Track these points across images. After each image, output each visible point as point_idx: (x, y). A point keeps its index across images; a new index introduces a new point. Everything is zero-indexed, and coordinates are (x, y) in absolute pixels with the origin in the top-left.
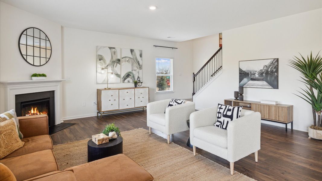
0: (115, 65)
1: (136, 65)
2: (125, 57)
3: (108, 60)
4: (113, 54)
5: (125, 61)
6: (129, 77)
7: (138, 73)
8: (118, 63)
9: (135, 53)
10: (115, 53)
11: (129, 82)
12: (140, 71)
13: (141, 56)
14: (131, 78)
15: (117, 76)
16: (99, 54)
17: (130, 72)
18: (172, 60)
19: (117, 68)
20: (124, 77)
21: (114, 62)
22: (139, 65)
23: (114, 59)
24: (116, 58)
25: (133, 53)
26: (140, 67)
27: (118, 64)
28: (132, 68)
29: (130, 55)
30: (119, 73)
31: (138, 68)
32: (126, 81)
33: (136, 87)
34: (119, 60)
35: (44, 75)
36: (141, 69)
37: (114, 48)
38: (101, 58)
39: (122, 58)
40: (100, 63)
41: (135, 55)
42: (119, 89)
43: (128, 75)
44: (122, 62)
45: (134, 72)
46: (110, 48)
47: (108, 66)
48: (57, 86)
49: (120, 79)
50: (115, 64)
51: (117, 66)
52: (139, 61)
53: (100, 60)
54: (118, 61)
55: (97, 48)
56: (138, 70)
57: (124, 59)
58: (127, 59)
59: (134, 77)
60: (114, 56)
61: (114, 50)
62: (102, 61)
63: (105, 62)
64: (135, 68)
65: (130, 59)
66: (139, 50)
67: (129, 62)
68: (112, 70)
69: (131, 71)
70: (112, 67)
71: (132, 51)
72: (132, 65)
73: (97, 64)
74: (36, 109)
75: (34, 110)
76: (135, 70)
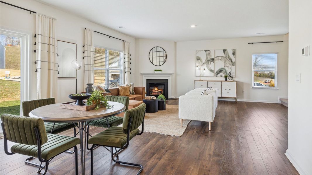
0: (209, 64)
1: (228, 62)
2: (218, 57)
3: (204, 60)
4: (208, 55)
5: (218, 60)
6: (221, 72)
7: (231, 69)
8: (212, 61)
9: (228, 52)
10: (209, 54)
11: (221, 76)
12: (233, 67)
13: (234, 54)
14: (224, 73)
15: (211, 72)
16: (198, 56)
17: (223, 69)
18: (277, 54)
19: (211, 65)
20: (217, 72)
21: (208, 61)
22: (232, 62)
23: (209, 59)
24: (210, 58)
25: (226, 53)
26: (233, 64)
27: (212, 63)
28: (225, 65)
29: (222, 54)
30: (213, 69)
31: (230, 65)
32: (219, 75)
33: (226, 80)
34: (213, 59)
35: (160, 71)
36: (234, 66)
37: (209, 50)
38: (198, 59)
39: (216, 57)
40: (198, 62)
41: (228, 54)
42: (208, 81)
43: (221, 71)
44: (216, 61)
45: (226, 68)
46: (206, 51)
47: (203, 64)
48: (170, 77)
49: (213, 73)
50: (210, 62)
51: (211, 64)
52: (231, 58)
53: (198, 60)
54: (211, 60)
55: (197, 52)
56: (230, 67)
57: (217, 58)
58: (220, 58)
59: (226, 72)
60: (208, 56)
61: (208, 52)
62: (199, 61)
63: (201, 61)
64: (228, 65)
65: (223, 58)
66: (232, 49)
67: (222, 60)
68: (207, 67)
69: (223, 67)
70: (207, 64)
71: (224, 51)
72: (225, 62)
73: (196, 63)
74: (157, 88)
75: (156, 89)
76: (227, 67)
